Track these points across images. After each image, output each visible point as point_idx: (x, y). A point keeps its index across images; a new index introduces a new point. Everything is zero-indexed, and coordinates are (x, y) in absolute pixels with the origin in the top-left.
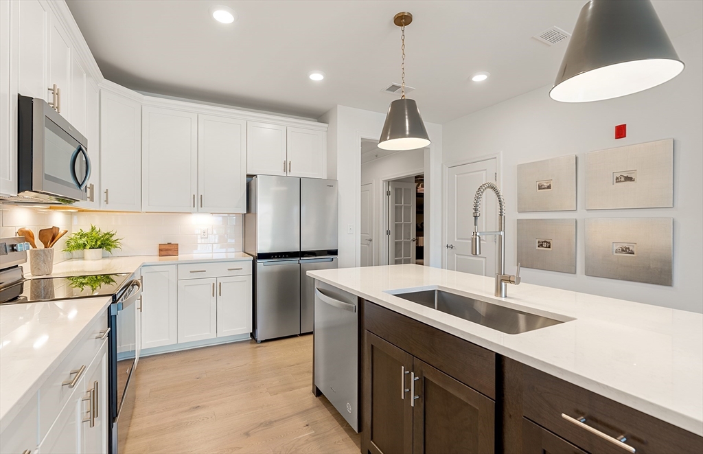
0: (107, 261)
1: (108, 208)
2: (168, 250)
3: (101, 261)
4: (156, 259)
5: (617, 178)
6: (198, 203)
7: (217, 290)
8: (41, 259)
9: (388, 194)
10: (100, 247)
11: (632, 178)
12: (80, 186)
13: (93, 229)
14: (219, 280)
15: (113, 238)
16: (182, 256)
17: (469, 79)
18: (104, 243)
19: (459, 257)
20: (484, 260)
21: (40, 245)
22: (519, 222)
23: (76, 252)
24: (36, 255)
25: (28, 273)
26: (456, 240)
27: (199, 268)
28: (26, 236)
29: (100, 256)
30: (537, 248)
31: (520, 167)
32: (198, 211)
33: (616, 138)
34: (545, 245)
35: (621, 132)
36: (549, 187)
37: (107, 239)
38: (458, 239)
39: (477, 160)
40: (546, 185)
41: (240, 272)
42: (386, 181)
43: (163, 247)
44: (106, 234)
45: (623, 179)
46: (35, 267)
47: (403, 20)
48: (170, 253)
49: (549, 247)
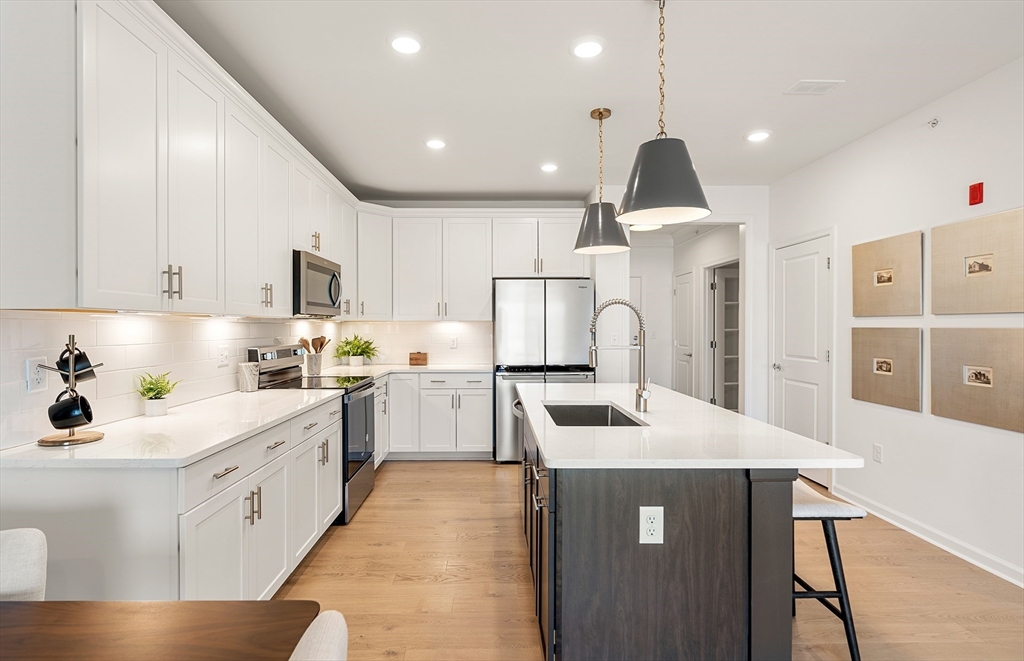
0: (366, 367)
1: (364, 318)
2: (418, 359)
3: (362, 367)
4: (407, 368)
5: (970, 267)
6: (443, 312)
7: (456, 403)
8: (314, 362)
9: (713, 287)
10: (361, 354)
11: (987, 266)
12: (334, 304)
13: (356, 338)
14: (459, 392)
15: (372, 346)
16: (432, 366)
17: (744, 138)
18: (364, 351)
19: (789, 382)
20: (815, 387)
21: (313, 351)
22: (856, 332)
23: (344, 358)
24: (310, 358)
25: (305, 373)
26: (784, 357)
27: (440, 379)
28: (304, 344)
29: (361, 363)
30: (875, 371)
31: (855, 248)
32: (443, 320)
33: (971, 204)
34: (884, 367)
35: (976, 194)
36: (889, 280)
37: (367, 347)
38: (787, 355)
39: (808, 238)
40: (886, 276)
41: (479, 385)
42: (709, 268)
43: (413, 356)
44: (366, 342)
45: (977, 268)
46: (310, 369)
47: (600, 115)
48: (419, 362)
49: (890, 371)
